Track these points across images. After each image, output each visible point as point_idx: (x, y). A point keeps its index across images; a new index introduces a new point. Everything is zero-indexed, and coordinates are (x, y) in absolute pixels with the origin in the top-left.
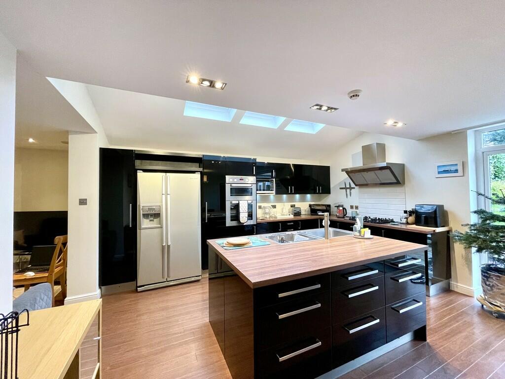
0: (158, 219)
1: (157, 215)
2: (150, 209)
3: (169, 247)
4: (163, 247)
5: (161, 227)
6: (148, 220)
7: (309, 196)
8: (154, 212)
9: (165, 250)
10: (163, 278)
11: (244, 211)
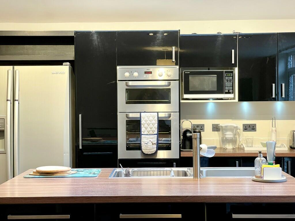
11: (151, 132)
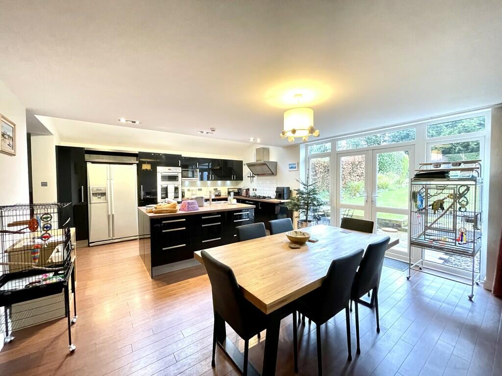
0: (105, 197)
1: (104, 194)
2: (97, 190)
3: (113, 216)
4: (109, 216)
5: (107, 202)
6: (96, 198)
8: (101, 192)
9: (111, 218)
10: (109, 237)
11: (172, 192)
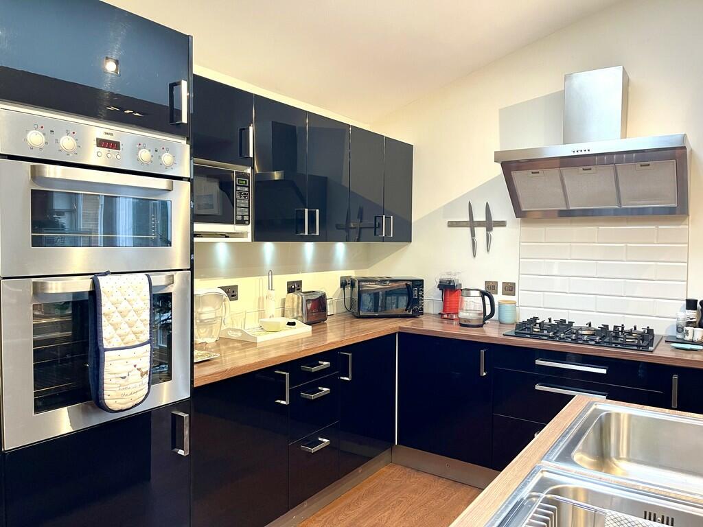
7: (340, 248)
11: (131, 339)
